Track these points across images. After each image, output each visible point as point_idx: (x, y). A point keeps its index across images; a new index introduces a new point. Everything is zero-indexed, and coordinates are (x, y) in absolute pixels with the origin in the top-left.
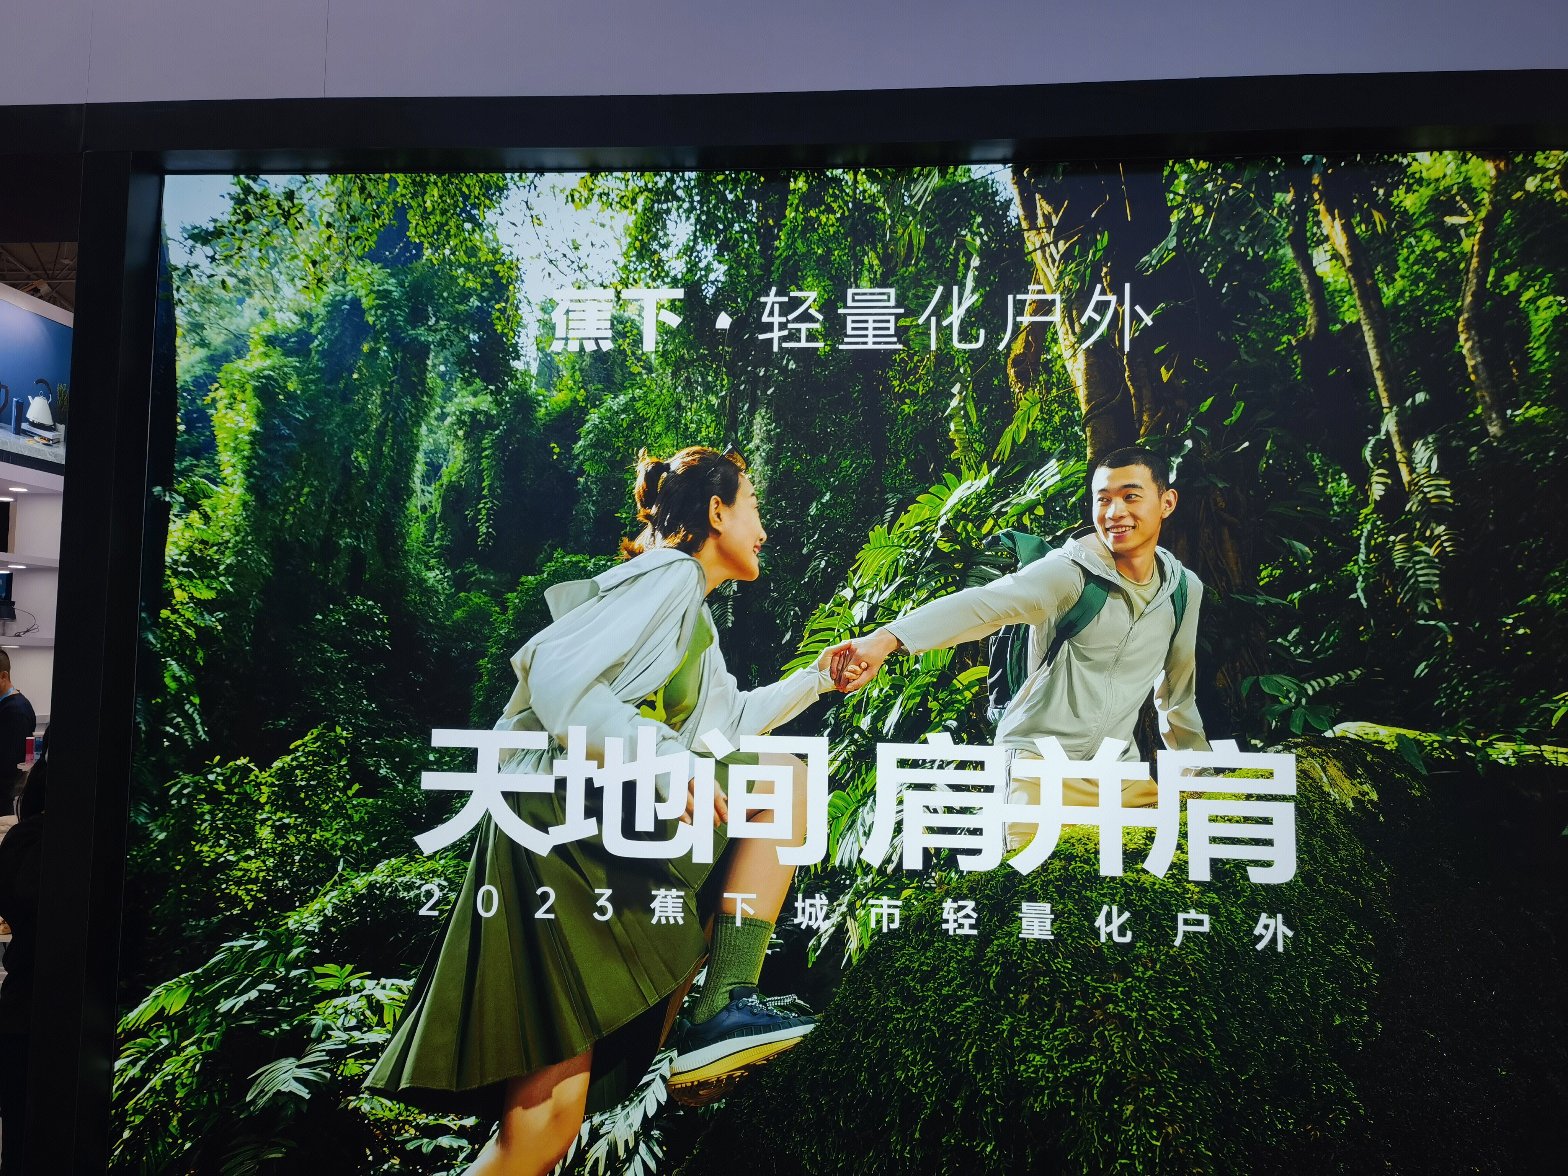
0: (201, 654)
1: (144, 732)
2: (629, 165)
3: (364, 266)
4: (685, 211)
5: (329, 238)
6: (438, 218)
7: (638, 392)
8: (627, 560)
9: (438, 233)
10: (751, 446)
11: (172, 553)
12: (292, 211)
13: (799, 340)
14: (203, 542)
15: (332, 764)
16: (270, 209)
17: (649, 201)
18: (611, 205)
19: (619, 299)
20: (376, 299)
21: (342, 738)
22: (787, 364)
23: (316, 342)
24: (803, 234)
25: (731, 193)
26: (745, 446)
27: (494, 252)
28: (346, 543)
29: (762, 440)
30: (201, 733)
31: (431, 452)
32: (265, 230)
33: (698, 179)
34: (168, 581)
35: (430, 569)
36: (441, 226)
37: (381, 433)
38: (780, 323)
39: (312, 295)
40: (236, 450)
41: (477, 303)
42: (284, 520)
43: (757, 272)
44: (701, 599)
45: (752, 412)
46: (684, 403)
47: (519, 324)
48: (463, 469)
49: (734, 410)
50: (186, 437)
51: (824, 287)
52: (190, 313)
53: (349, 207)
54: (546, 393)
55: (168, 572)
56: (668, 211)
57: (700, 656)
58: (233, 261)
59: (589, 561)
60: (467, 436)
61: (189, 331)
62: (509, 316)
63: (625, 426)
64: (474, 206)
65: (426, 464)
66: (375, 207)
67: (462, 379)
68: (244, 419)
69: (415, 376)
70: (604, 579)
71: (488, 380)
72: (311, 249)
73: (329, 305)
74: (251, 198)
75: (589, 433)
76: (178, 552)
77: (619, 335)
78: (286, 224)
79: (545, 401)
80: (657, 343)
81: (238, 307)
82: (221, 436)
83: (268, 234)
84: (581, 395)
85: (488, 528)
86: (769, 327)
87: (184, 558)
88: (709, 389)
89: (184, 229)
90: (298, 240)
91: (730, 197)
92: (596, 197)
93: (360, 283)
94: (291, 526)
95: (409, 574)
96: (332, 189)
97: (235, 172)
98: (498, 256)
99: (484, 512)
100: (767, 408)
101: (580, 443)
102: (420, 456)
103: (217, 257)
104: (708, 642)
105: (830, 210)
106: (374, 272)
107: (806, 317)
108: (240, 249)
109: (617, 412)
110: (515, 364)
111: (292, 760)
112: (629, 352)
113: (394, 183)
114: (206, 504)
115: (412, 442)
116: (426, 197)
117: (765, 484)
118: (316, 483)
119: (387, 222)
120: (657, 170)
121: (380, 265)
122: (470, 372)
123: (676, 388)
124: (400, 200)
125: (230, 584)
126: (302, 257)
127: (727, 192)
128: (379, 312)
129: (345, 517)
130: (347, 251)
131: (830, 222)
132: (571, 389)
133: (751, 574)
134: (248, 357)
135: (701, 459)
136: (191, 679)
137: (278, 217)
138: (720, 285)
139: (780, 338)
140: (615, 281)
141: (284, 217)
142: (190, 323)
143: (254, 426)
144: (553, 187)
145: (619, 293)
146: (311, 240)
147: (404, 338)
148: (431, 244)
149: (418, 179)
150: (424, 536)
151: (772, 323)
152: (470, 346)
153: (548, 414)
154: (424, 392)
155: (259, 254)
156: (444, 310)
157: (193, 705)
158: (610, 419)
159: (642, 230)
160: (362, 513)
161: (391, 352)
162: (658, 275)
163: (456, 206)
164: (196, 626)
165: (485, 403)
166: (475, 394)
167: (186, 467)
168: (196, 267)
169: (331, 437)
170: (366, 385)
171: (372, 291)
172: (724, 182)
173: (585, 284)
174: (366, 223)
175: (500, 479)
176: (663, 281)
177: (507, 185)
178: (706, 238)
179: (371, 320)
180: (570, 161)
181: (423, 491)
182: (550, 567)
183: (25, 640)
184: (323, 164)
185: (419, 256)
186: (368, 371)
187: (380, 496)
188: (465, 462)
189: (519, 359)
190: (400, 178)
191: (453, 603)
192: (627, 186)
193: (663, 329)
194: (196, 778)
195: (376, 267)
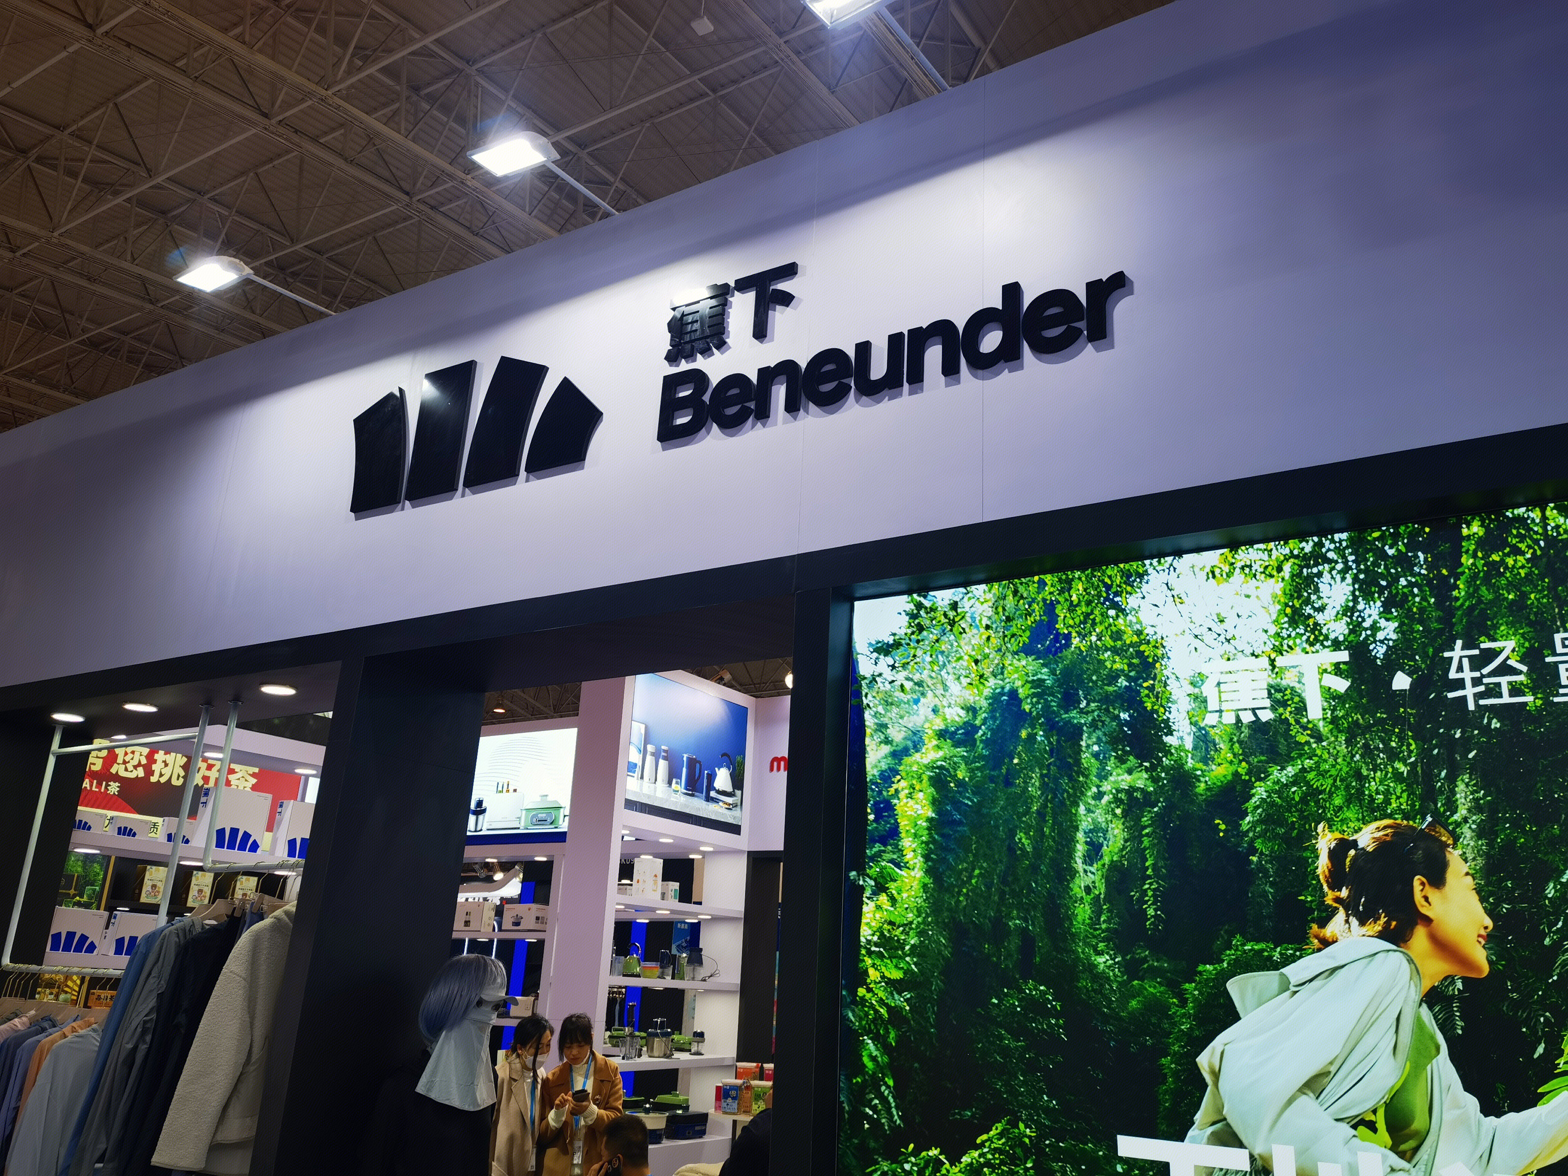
0: (892, 1035)
1: (848, 1112)
2: (1271, 535)
3: (1019, 660)
4: (1339, 572)
5: (988, 638)
6: (1084, 609)
7: (1308, 763)
8: (1319, 950)
9: (1085, 622)
10: (1457, 817)
11: (866, 933)
12: (957, 619)
13: (1500, 696)
14: (891, 923)
15: (1018, 1166)
16: (938, 619)
17: (1296, 567)
18: (1255, 576)
19: (1274, 667)
20: (1031, 688)
21: (1026, 1136)
22: (1489, 723)
23: (981, 733)
24: (1487, 580)
25: (1391, 547)
26: (1449, 817)
27: (1139, 633)
28: (1015, 925)
29: (1469, 810)
30: (896, 1117)
31: (1091, 831)
32: (935, 638)
33: (1350, 539)
34: (864, 961)
35: (1100, 953)
36: (1087, 615)
37: (1041, 814)
38: (1473, 679)
39: (975, 691)
40: (916, 835)
41: (1125, 683)
42: (958, 902)
43: (1435, 625)
44: (1418, 999)
45: (1452, 779)
46: (1365, 772)
47: (1168, 700)
48: (1124, 848)
49: (1429, 779)
50: (875, 825)
51: (1523, 635)
52: (876, 715)
53: (1004, 609)
54: (1204, 768)
55: (863, 952)
56: (1320, 575)
57: (1425, 1068)
58: (910, 667)
59: (1274, 949)
60: (1125, 814)
61: (876, 731)
62: (1158, 693)
63: (1297, 799)
64: (1117, 594)
65: (1087, 843)
66: (1027, 606)
67: (1116, 758)
68: (922, 807)
69: (1070, 757)
70: (1296, 971)
71: (1142, 757)
72: (973, 650)
73: (990, 698)
74: (922, 612)
75: (1257, 808)
76: (870, 932)
77: (1277, 704)
78: (951, 630)
79: (1204, 776)
80: (1324, 710)
81: (915, 707)
82: (904, 824)
83: (937, 641)
84: (1243, 769)
85: (1156, 910)
86: (1460, 684)
87: (875, 938)
88: (1393, 755)
89: (870, 644)
90: (962, 643)
91: (1391, 552)
92: (1238, 570)
93: (1016, 676)
94: (965, 907)
95: (1078, 957)
96: (989, 596)
97: (909, 592)
98: (1142, 637)
99: (1150, 893)
100: (1471, 774)
101: (1249, 819)
102: (1080, 836)
103: (896, 665)
104: (1434, 1052)
105: (1519, 552)
106: (1029, 664)
107: (1505, 669)
108: (914, 656)
109: (1286, 785)
110: (1167, 739)
111: (980, 1156)
112: (1292, 721)
113: (1042, 584)
114: (892, 886)
115: (1071, 822)
116: (1072, 592)
117: (1480, 861)
118: (985, 865)
119: (1038, 618)
120: (1303, 537)
121: (1033, 657)
122: (1123, 750)
123: (1353, 756)
124: (1048, 597)
125: (915, 964)
126: (966, 657)
127: (1387, 548)
128: (1035, 700)
129: (1013, 898)
130: (1004, 648)
131: (1520, 564)
132: (1231, 762)
133: (1478, 969)
134: (924, 750)
135: (1394, 834)
136: (886, 1059)
137: (945, 625)
138: (1391, 643)
139: (1475, 695)
140: (1268, 648)
141: (950, 625)
142: (877, 724)
143: (931, 814)
144: (1193, 567)
145: (1274, 660)
146: (973, 642)
147: (1058, 722)
148: (1079, 633)
149: (1064, 577)
150: (1091, 918)
151: (1463, 680)
152: (1122, 724)
153: (1208, 789)
154: (1080, 773)
155: (931, 659)
156: (1094, 693)
157: (888, 1087)
158: (1279, 793)
159: (1292, 596)
160: (1028, 894)
161: (1047, 736)
162: (1316, 639)
163: (1099, 595)
164: (887, 1005)
165: (1140, 780)
166: (1130, 772)
167: (875, 853)
168: (880, 675)
169: (996, 820)
170: (1025, 768)
171: (1027, 681)
172: (1381, 538)
173: (1235, 655)
174: (1019, 622)
175: (1164, 859)
176: (1322, 644)
177: (1146, 571)
178: (1368, 596)
179: (1027, 708)
180: (1207, 541)
181: (1085, 871)
182: (1229, 955)
183: (709, 984)
184: (981, 576)
185: (1068, 645)
186: (1027, 755)
187: (1044, 876)
188: (1126, 841)
189: (1172, 735)
190: (1048, 578)
191: (1127, 994)
192: (1270, 556)
193: (1330, 695)
194: (894, 1166)
195: (1030, 659)
